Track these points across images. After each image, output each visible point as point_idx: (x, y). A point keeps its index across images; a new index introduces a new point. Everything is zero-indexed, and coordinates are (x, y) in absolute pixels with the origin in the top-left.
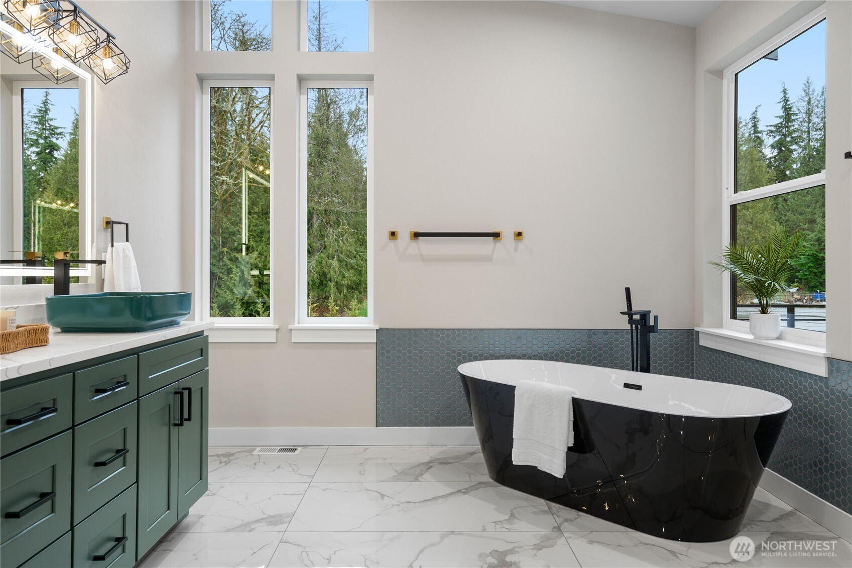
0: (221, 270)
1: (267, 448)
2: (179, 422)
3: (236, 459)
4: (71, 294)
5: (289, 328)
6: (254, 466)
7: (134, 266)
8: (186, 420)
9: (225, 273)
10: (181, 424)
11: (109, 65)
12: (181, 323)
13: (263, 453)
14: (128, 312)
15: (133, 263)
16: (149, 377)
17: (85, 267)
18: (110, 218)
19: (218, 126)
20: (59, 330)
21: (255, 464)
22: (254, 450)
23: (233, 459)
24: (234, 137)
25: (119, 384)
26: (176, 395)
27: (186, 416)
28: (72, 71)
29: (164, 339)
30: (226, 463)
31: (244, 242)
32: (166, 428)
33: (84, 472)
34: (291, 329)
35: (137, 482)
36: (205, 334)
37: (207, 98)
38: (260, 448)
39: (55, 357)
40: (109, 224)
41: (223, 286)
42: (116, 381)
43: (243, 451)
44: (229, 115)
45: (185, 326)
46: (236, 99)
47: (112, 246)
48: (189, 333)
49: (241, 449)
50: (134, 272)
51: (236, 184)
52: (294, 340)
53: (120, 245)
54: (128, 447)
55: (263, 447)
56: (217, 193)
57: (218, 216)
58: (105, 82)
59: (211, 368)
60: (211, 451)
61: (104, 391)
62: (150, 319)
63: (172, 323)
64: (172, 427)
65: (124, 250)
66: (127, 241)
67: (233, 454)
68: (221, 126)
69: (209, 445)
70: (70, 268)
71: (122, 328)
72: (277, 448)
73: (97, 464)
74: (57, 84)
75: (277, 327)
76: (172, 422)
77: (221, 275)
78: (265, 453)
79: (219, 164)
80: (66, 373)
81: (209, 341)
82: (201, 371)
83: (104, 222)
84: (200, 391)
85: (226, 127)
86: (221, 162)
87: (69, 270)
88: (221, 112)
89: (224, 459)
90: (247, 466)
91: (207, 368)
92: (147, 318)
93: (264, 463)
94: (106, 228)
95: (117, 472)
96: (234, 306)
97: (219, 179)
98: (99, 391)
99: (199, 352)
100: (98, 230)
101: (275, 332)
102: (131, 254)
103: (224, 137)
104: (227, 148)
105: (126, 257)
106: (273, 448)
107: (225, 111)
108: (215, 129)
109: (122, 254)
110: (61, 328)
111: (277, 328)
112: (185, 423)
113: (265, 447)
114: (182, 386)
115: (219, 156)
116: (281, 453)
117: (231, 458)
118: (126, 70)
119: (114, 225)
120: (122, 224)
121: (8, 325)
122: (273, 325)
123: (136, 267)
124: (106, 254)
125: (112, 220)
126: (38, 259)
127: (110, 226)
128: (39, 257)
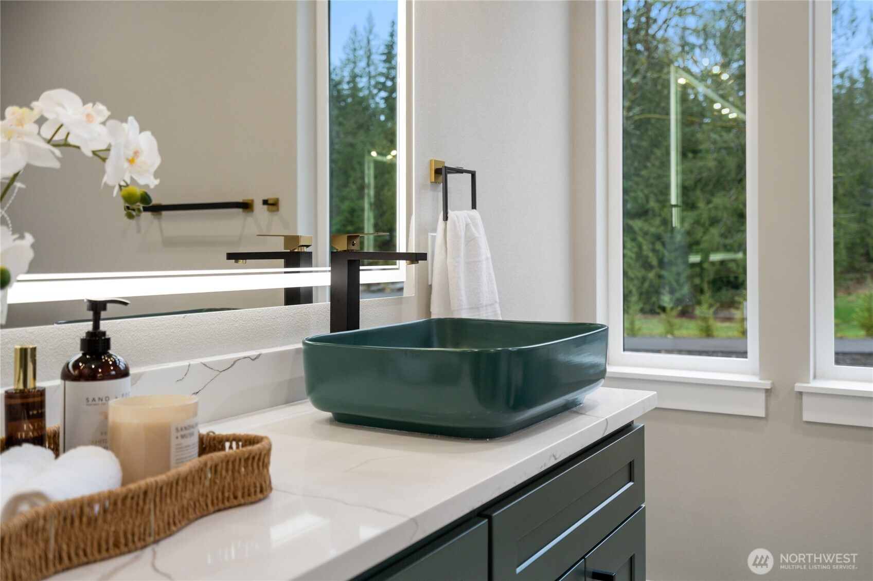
4: (361, 328)
5: (797, 389)
7: (487, 259)
14: (466, 385)
15: (485, 252)
16: (518, 571)
17: (395, 264)
18: (444, 162)
29: (552, 464)
34: (801, 393)
40: (441, 173)
47: (446, 218)
48: (605, 435)
50: (487, 270)
52: (807, 416)
53: (460, 214)
65: (467, 225)
66: (474, 206)
70: (361, 268)
75: (767, 384)
83: (431, 170)
87: (359, 270)
91: (644, 505)
94: (435, 182)
99: (628, 469)
100: (421, 188)
101: (762, 396)
102: (480, 232)
105: (471, 240)
109: (463, 234)
111: (769, 388)
114: (591, 569)
119: (449, 176)
120: (464, 174)
121: (174, 442)
122: (760, 379)
123: (490, 261)
124: (434, 238)
125: (447, 165)
126: (306, 250)
127: (441, 178)
128: (307, 246)
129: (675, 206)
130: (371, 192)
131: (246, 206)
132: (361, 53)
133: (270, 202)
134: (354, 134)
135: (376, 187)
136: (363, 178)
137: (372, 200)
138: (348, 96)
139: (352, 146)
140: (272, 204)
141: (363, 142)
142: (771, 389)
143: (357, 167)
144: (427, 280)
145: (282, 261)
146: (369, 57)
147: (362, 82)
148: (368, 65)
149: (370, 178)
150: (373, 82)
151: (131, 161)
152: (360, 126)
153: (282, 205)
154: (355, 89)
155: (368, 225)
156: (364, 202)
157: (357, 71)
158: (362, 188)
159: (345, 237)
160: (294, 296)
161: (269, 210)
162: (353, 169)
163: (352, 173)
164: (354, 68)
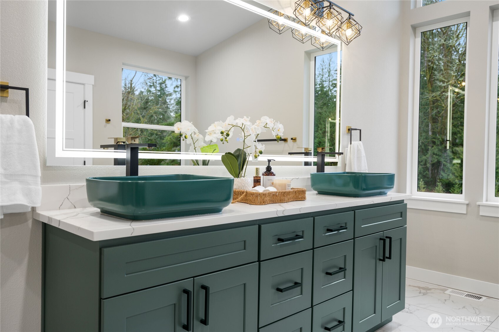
0: (445, 159)
1: (457, 291)
2: (382, 258)
3: (432, 293)
4: (325, 172)
5: (477, 204)
6: (445, 301)
7: (364, 156)
8: (387, 258)
9: (449, 161)
10: (383, 260)
11: (349, 33)
12: (387, 194)
13: (453, 294)
15: (363, 154)
16: (362, 226)
17: (335, 157)
18: (351, 127)
19: (446, 57)
20: (316, 192)
21: (445, 300)
22: (446, 290)
23: (429, 293)
24: (458, 63)
25: (342, 228)
26: (381, 240)
27: (387, 255)
28: (330, 42)
29: (372, 203)
30: (424, 294)
31: (448, 139)
32: (374, 261)
33: (319, 276)
34: (479, 205)
35: (353, 290)
36: (405, 202)
37: (419, 40)
38: (451, 290)
39: (303, 207)
40: (350, 130)
41: (446, 170)
42: (340, 225)
43: (438, 289)
44: (454, 48)
45: (392, 195)
46: (460, 36)
47: (351, 144)
48: (391, 201)
49: (437, 287)
50: (364, 160)
51: (458, 97)
52: (481, 214)
53: (356, 143)
54: (347, 268)
55: (453, 290)
56: (443, 105)
57: (443, 122)
58: (347, 44)
59: (408, 226)
60: (408, 282)
61: (331, 231)
62: (364, 190)
63: (381, 193)
64: (378, 261)
65: (358, 146)
66: (360, 140)
67: (430, 289)
68: (448, 57)
69: (406, 277)
71: (346, 194)
72: (465, 292)
73: (328, 274)
74: (323, 51)
75: (467, 202)
76: (378, 257)
77: (445, 163)
78: (454, 294)
79: (445, 84)
80: (310, 217)
81: (407, 207)
82: (402, 227)
83: (347, 129)
84: (399, 240)
85: (451, 57)
86: (447, 82)
88: (448, 47)
89: (423, 291)
90: (439, 300)
91: (406, 226)
92: (363, 189)
93: (453, 301)
94: (348, 133)
95: (339, 281)
96: (454, 186)
97: (445, 95)
98: (329, 230)
99: (400, 214)
100: (343, 134)
101: (465, 206)
102: (362, 148)
103: (450, 65)
104: (452, 72)
105: (359, 150)
106: (461, 292)
107: (451, 46)
108: (443, 60)
109: (356, 148)
110: (318, 192)
112: (386, 260)
113: (455, 290)
114: (385, 235)
115: (445, 79)
116: (467, 297)
117: (428, 291)
118: (360, 33)
119: (352, 131)
120: (357, 130)
121: (287, 187)
122: (465, 201)
123: (365, 157)
124: (347, 150)
125: (352, 128)
126: (310, 152)
127: (350, 132)
128: (311, 151)
129: (448, 141)
130: (328, 134)
131: (285, 140)
132: (325, 70)
133: (293, 139)
134: (322, 108)
135: (330, 132)
136: (325, 128)
137: (329, 138)
138: (319, 91)
139: (320, 113)
140: (294, 139)
141: (325, 111)
142: (468, 204)
143: (322, 123)
144: (345, 162)
145: (304, 155)
146: (329, 72)
147: (326, 84)
148: (329, 76)
149: (328, 129)
150: (331, 83)
151: (278, 130)
152: (325, 104)
153: (297, 140)
154: (322, 87)
155: (327, 144)
156: (325, 139)
157: (324, 79)
158: (325, 132)
159: (321, 148)
160: (307, 164)
161: (293, 141)
162: (321, 124)
163: (320, 126)
164: (322, 77)
